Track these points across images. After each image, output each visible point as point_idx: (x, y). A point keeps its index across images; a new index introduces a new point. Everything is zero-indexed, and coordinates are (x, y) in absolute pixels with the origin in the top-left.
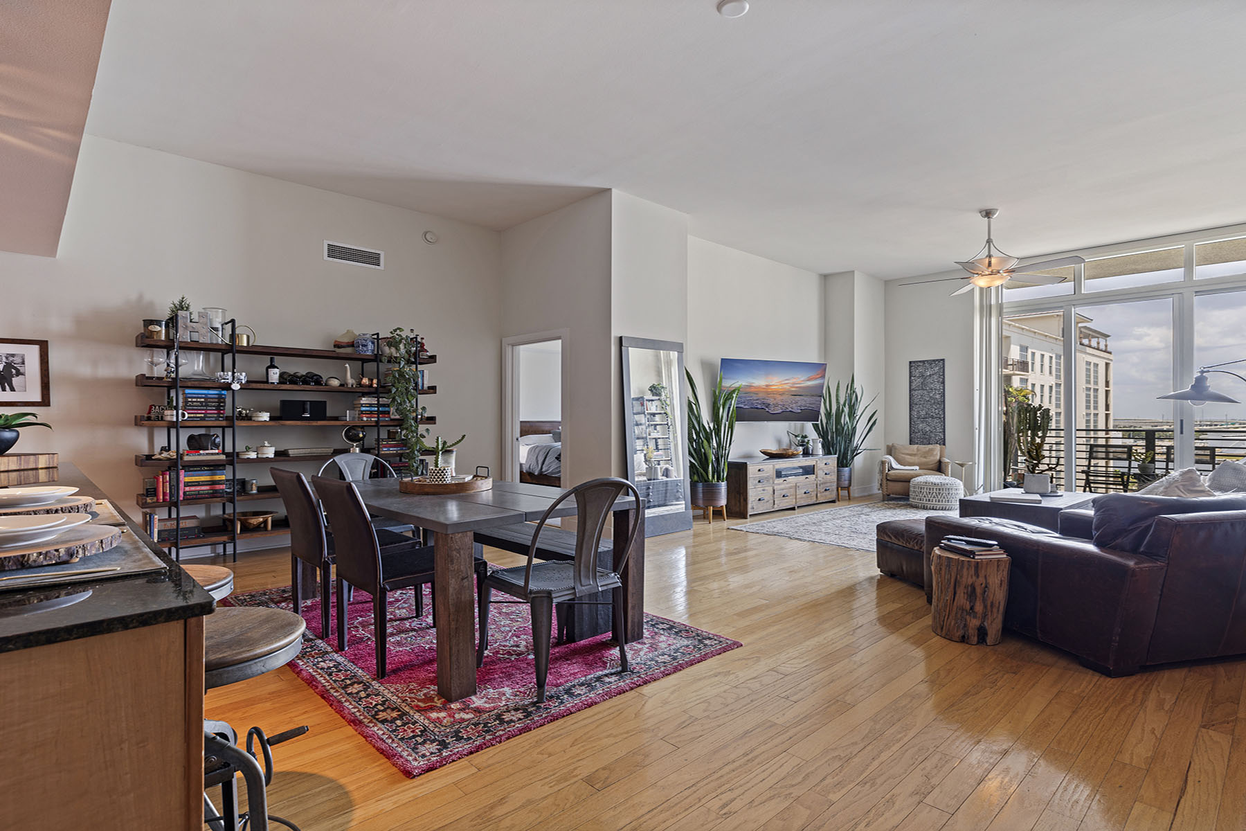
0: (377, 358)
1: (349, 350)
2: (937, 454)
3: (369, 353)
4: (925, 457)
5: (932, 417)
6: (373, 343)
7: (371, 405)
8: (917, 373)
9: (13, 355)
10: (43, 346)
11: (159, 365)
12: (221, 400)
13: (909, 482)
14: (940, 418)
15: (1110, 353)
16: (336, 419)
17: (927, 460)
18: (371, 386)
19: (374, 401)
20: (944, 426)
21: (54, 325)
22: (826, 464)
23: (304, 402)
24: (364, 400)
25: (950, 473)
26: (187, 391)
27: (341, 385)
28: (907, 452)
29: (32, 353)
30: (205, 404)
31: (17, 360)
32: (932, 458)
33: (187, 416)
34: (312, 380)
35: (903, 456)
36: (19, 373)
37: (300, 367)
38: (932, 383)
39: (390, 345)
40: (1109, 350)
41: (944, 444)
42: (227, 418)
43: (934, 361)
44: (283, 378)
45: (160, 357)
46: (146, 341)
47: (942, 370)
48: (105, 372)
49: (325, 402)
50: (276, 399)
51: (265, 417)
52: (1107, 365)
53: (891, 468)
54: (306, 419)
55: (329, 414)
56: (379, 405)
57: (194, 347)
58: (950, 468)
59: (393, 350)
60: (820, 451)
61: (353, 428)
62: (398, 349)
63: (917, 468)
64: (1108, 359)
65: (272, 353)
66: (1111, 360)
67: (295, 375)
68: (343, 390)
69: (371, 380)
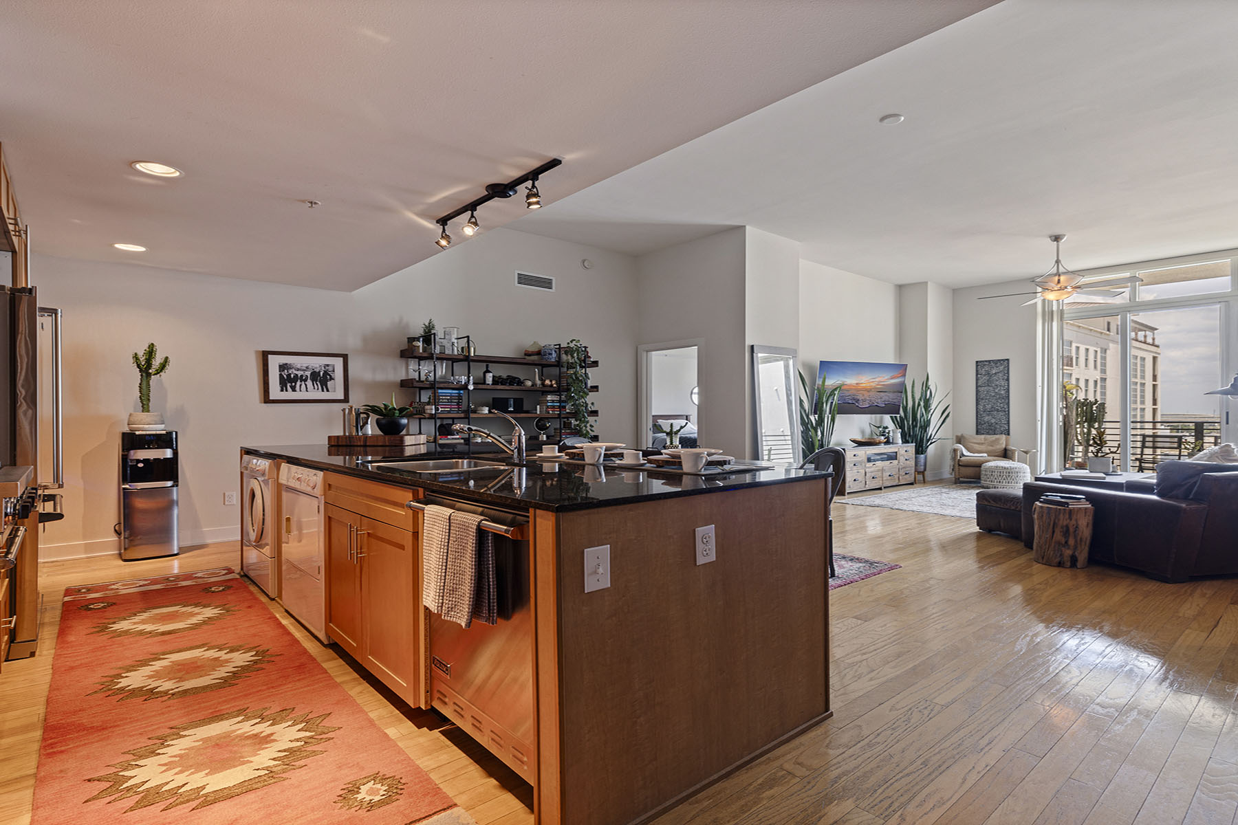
0: (559, 364)
1: (535, 358)
2: (1003, 443)
3: (553, 360)
4: (992, 446)
5: (998, 410)
6: (555, 352)
7: (553, 401)
8: (983, 372)
9: (328, 365)
10: (345, 357)
11: (414, 370)
12: (460, 398)
13: (980, 467)
14: (1005, 412)
15: (1158, 346)
16: (530, 412)
17: (993, 448)
18: (551, 386)
19: (556, 398)
20: (1009, 419)
21: (351, 343)
22: (906, 451)
23: (507, 399)
24: (549, 398)
25: (1016, 459)
26: (440, 391)
27: (533, 385)
28: (975, 441)
29: (338, 363)
30: (451, 401)
31: (330, 369)
32: (998, 447)
33: (441, 409)
34: (512, 380)
35: (972, 444)
36: (331, 379)
37: (503, 371)
38: (997, 380)
39: (566, 353)
40: (1156, 343)
41: (1009, 434)
42: (464, 412)
43: (999, 360)
44: (496, 381)
45: (413, 365)
46: (407, 353)
47: (1006, 369)
48: (380, 377)
49: (522, 399)
50: (489, 397)
51: (486, 410)
52: (1155, 359)
53: (963, 455)
54: (511, 412)
55: (525, 409)
56: (560, 401)
58: (1016, 455)
59: (569, 357)
60: (900, 441)
61: (541, 418)
62: (573, 357)
63: (986, 455)
64: (1156, 353)
65: (488, 361)
66: (1159, 354)
67: (500, 377)
68: (532, 391)
69: (551, 381)
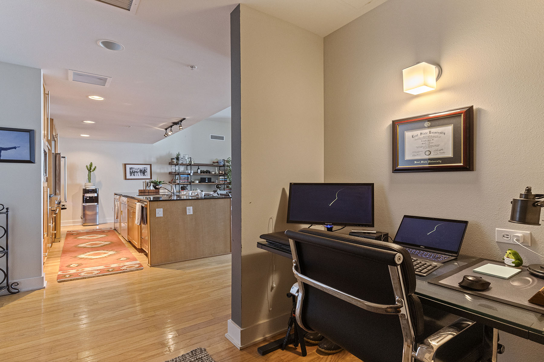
0: (224, 166)
1: (216, 164)
3: (222, 165)
6: (223, 162)
7: (222, 179)
9: (145, 168)
10: (151, 165)
11: (173, 169)
12: (188, 178)
16: (213, 182)
18: (222, 173)
19: (223, 177)
21: (153, 160)
23: (205, 178)
24: (221, 177)
26: (181, 175)
27: (215, 173)
29: (148, 167)
30: (185, 179)
31: (146, 169)
33: (181, 182)
34: (208, 172)
36: (146, 172)
37: (205, 169)
39: (227, 162)
42: (189, 182)
44: (201, 172)
45: (173, 167)
46: (171, 164)
48: (162, 171)
49: (211, 178)
50: (199, 177)
51: (197, 182)
54: (207, 182)
55: (212, 181)
56: (224, 179)
57: (182, 164)
59: (228, 163)
61: (218, 185)
62: (229, 163)
65: (198, 165)
67: (203, 171)
68: (215, 175)
69: (222, 172)
